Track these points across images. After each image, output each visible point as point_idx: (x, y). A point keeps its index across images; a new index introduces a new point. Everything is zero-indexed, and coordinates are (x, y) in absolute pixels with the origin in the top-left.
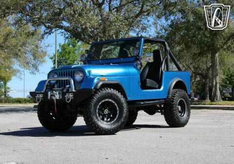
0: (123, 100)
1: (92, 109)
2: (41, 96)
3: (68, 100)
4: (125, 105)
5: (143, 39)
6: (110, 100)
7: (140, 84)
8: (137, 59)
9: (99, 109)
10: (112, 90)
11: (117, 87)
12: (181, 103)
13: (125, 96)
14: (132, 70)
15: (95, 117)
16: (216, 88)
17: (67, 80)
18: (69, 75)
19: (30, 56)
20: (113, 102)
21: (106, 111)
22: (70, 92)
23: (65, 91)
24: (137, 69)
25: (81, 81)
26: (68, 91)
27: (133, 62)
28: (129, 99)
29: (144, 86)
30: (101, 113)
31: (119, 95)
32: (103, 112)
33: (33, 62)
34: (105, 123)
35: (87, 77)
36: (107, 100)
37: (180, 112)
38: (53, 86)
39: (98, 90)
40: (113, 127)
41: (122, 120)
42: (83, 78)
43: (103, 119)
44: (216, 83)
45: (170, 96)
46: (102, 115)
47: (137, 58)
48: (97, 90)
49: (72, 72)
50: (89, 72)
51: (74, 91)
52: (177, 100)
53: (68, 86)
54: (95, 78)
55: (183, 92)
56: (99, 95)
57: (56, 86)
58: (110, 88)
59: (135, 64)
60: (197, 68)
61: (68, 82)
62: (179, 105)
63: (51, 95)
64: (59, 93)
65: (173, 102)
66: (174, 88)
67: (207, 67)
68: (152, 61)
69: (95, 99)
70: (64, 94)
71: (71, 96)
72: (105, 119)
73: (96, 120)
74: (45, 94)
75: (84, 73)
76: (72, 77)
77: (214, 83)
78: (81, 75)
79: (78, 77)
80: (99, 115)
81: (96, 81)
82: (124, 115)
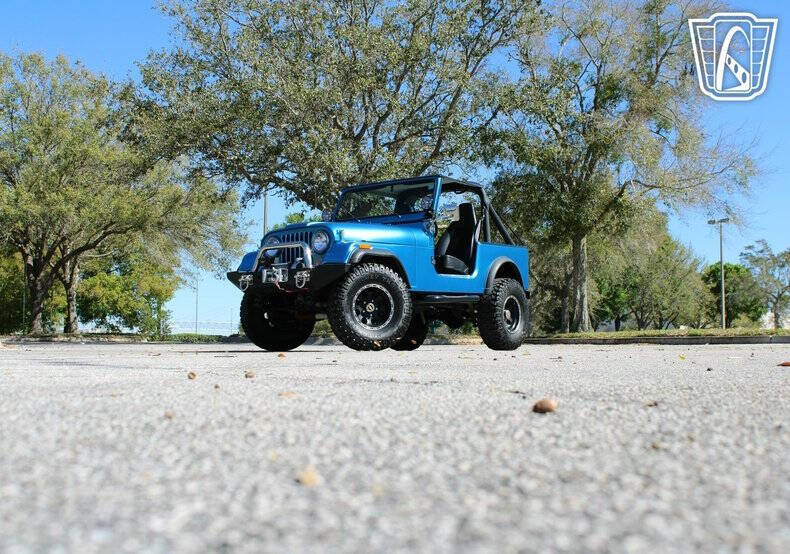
0: (401, 286)
1: (345, 302)
2: (248, 278)
3: (300, 284)
4: (405, 296)
5: (440, 179)
6: (378, 286)
7: (434, 262)
8: (430, 216)
9: (357, 303)
10: (382, 267)
11: (392, 262)
12: (511, 305)
13: (405, 280)
14: (420, 236)
15: (348, 316)
16: (581, 307)
17: (297, 248)
18: (302, 240)
19: (214, 244)
20: (384, 290)
21: (371, 307)
22: (304, 270)
23: (294, 267)
24: (429, 234)
25: (324, 252)
26: (300, 268)
27: (421, 221)
28: (414, 288)
29: (441, 267)
30: (360, 309)
31: (395, 276)
32: (365, 309)
33: (221, 254)
34: (368, 328)
35: (335, 242)
36: (372, 285)
37: (508, 322)
38: (272, 260)
39: (356, 265)
40: (383, 335)
41: (401, 324)
42: (328, 246)
43: (364, 321)
44: (582, 297)
45: (491, 289)
46: (363, 314)
47: (428, 214)
48: (354, 266)
49: (306, 233)
50: (340, 233)
51: (311, 266)
52: (503, 299)
53: (300, 259)
54: (350, 244)
55: (515, 284)
56: (357, 275)
57: (277, 259)
58: (379, 264)
59: (425, 224)
60: (545, 276)
61: (300, 252)
62: (506, 308)
63: (269, 276)
64: (283, 271)
65: (495, 300)
66: (498, 275)
67: (566, 274)
68: (458, 219)
69: (350, 282)
70: (292, 273)
71: (305, 274)
72: (369, 321)
73: (351, 322)
74: (257, 275)
75: (330, 234)
76: (306, 242)
77: (578, 297)
78: (324, 239)
79: (320, 242)
80: (358, 313)
81: (352, 249)
82: (404, 315)
